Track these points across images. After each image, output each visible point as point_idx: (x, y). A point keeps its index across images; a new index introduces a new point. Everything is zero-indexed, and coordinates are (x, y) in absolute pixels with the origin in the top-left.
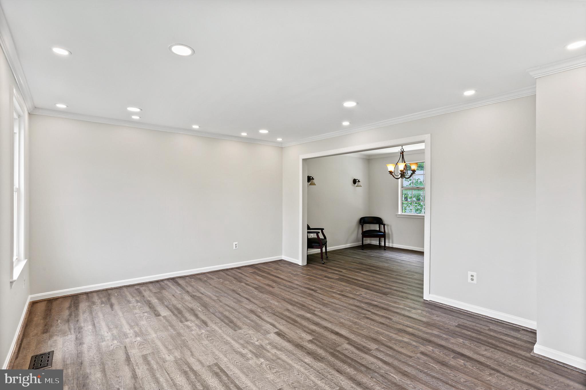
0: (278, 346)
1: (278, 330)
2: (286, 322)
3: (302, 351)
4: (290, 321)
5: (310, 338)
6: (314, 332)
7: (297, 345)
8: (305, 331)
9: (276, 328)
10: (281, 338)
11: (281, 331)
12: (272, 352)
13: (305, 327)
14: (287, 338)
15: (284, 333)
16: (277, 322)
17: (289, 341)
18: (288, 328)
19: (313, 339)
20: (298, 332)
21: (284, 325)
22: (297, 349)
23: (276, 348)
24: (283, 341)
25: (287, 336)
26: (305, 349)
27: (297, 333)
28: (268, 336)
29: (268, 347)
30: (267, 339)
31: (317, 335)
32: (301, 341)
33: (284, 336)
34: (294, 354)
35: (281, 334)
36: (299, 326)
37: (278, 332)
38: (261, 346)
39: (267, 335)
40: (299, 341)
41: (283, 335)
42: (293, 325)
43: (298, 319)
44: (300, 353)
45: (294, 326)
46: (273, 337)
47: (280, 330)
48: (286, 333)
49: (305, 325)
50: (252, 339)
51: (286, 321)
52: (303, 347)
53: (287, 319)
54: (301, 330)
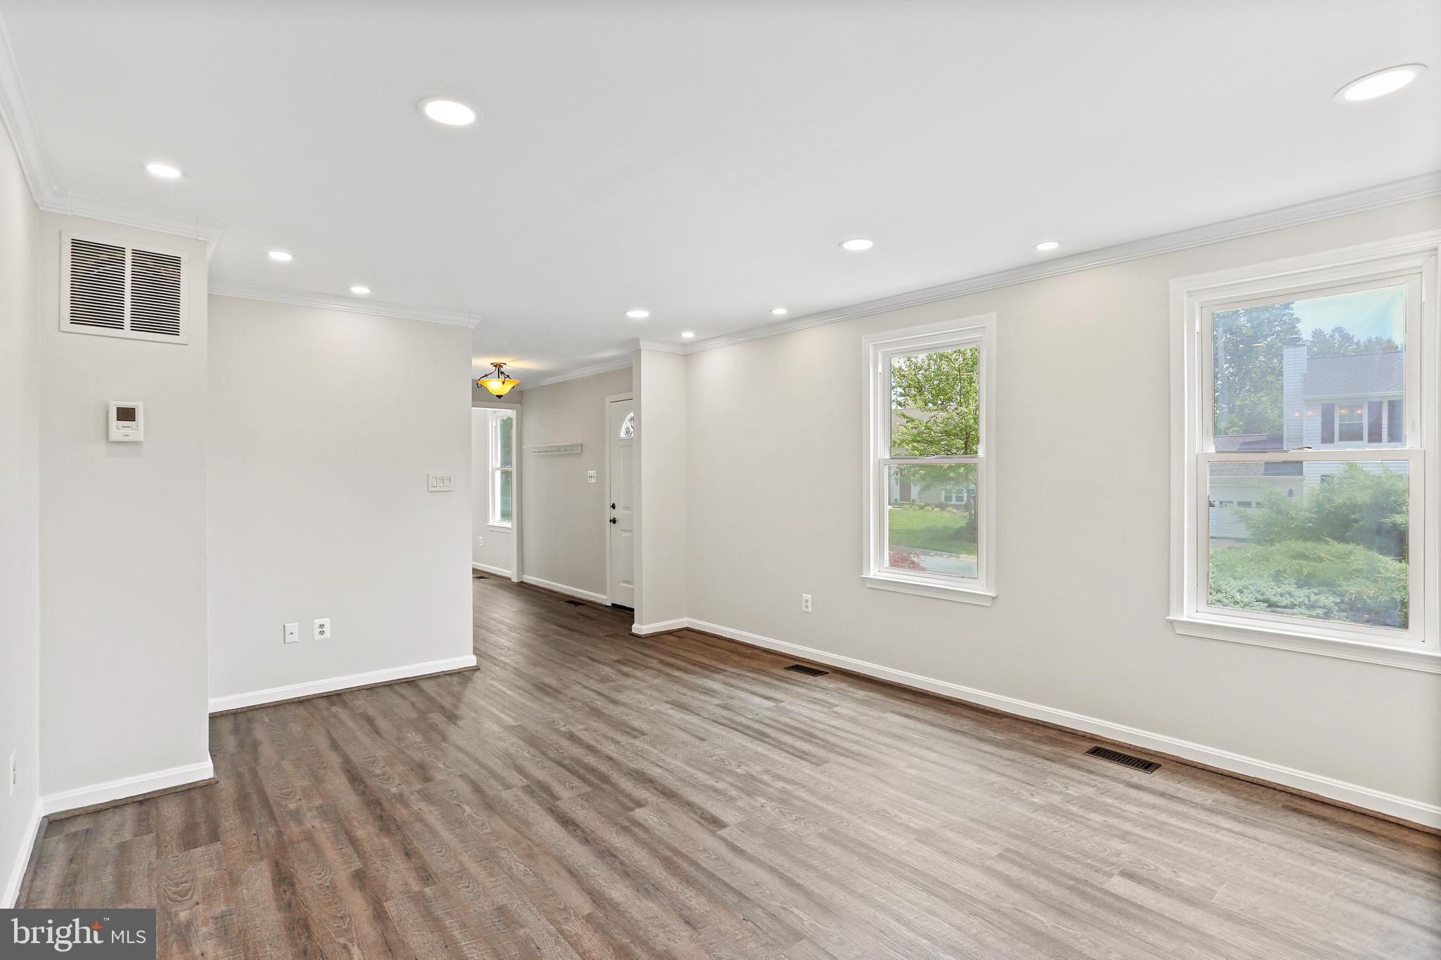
0: (713, 794)
1: (719, 833)
2: (699, 862)
3: (663, 785)
4: (685, 865)
5: (640, 814)
6: (625, 829)
7: (673, 796)
8: (647, 830)
9: (724, 840)
10: (708, 812)
11: (710, 831)
12: (725, 784)
13: (645, 843)
14: (695, 813)
15: (703, 826)
16: (724, 860)
17: (689, 805)
18: (691, 839)
19: (632, 810)
20: (666, 829)
21: (704, 850)
22: (674, 790)
23: (716, 790)
24: (702, 806)
25: (695, 817)
26: (656, 789)
27: (670, 825)
28: (741, 818)
29: (734, 793)
30: (740, 809)
31: (620, 820)
32: (662, 805)
33: (701, 817)
34: (682, 780)
35: (710, 823)
36: (661, 848)
37: (718, 827)
38: (750, 794)
39: (744, 820)
40: (666, 805)
41: (705, 819)
42: (679, 848)
43: (658, 872)
44: (670, 782)
45: (677, 845)
46: (729, 816)
47: (713, 833)
48: (696, 825)
49: (644, 848)
50: (776, 810)
51: (696, 865)
52: (661, 793)
53: (695, 873)
54: (657, 833)
